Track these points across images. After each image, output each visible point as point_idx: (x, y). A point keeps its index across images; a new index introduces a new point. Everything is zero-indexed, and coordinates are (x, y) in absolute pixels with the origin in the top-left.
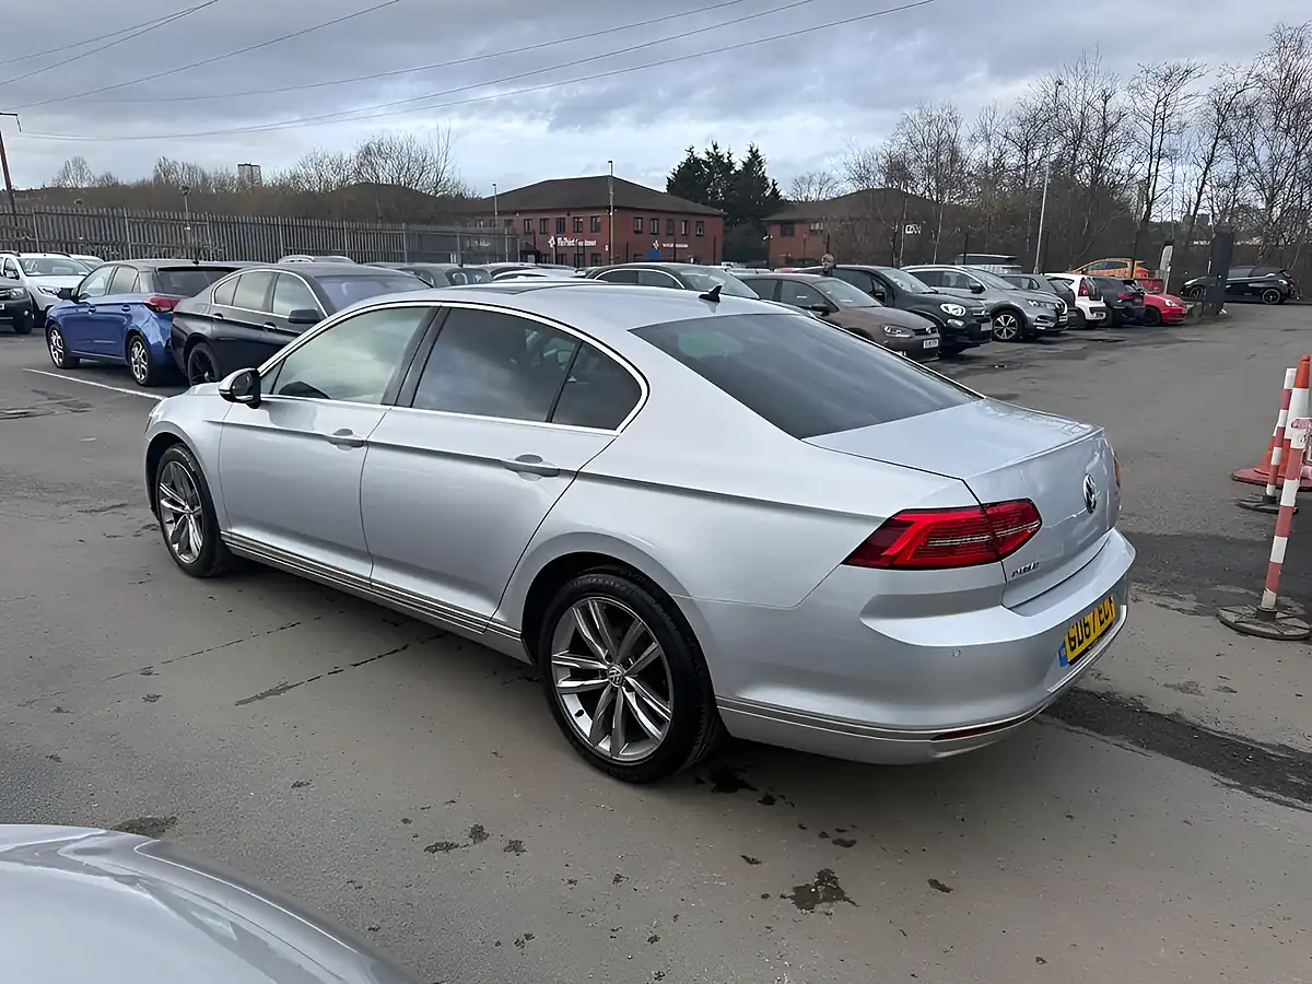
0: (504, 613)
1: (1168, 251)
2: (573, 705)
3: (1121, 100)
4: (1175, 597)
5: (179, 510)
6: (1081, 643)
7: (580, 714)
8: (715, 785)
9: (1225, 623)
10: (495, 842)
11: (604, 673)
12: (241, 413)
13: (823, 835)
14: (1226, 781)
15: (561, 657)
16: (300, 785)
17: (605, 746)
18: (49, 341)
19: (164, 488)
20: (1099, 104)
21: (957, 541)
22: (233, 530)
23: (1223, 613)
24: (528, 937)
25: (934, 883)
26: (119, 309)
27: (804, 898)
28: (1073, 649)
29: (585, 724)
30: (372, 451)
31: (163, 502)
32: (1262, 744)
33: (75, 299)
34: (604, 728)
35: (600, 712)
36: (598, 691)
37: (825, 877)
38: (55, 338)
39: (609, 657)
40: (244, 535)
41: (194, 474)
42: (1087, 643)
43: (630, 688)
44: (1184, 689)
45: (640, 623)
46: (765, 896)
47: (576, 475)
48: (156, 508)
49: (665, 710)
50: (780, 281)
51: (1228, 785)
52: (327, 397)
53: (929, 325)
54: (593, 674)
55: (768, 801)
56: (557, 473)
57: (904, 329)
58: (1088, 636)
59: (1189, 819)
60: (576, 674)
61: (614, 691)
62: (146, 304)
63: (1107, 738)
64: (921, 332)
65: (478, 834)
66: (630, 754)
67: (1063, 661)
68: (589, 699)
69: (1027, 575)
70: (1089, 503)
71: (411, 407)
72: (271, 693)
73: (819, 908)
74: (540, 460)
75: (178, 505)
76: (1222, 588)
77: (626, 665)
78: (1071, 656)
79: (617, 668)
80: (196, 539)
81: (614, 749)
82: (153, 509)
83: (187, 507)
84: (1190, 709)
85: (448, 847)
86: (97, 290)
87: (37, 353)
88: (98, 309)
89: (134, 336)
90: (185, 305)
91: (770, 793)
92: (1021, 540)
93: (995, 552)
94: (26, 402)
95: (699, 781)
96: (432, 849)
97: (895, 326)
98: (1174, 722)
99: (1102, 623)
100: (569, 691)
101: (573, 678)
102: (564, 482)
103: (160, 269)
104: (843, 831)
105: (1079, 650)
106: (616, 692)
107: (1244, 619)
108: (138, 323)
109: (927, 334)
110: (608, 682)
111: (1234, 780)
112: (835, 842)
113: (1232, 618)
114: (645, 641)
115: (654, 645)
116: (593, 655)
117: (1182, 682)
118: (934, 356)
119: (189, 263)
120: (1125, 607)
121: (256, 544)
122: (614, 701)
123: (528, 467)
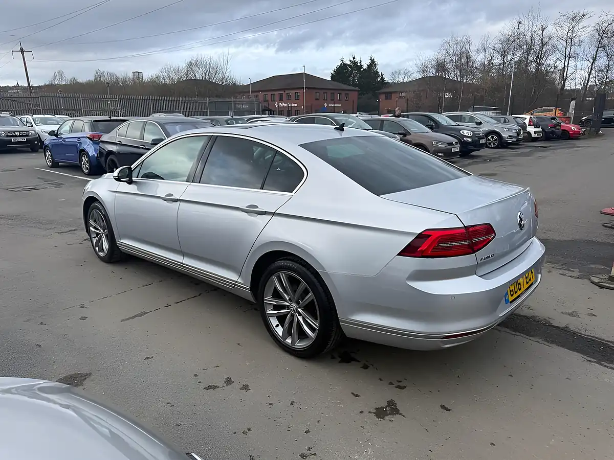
0: (243, 279)
1: (573, 103)
2: (274, 322)
3: (551, 30)
4: (569, 270)
5: (98, 231)
6: (516, 292)
7: (277, 326)
8: (340, 359)
9: (593, 282)
10: (237, 385)
11: (288, 307)
12: (124, 186)
13: (391, 383)
14: (589, 359)
15: (268, 299)
16: (147, 358)
17: (289, 341)
18: (45, 156)
19: (91, 222)
20: (540, 32)
21: (454, 244)
22: (121, 241)
23: (592, 278)
24: (249, 430)
25: (443, 407)
26: (75, 140)
27: (380, 413)
28: (512, 295)
29: (280, 331)
30: (182, 204)
31: (91, 228)
32: (608, 341)
33: (56, 135)
34: (288, 333)
35: (286, 325)
36: (285, 316)
37: (391, 403)
38: (48, 154)
39: (290, 299)
40: (127, 243)
41: (104, 215)
42: (519, 293)
43: (300, 314)
44: (571, 314)
45: (304, 284)
46: (361, 412)
47: (274, 214)
48: (88, 231)
49: (316, 324)
50: (382, 121)
51: (590, 361)
52: (163, 179)
53: (454, 140)
54: (283, 307)
55: (365, 367)
56: (265, 213)
57: (442, 143)
58: (520, 289)
59: (569, 378)
60: (276, 307)
61: (293, 316)
62: (88, 138)
63: (531, 338)
64: (451, 144)
65: (229, 381)
66: (300, 345)
67: (507, 301)
68: (281, 319)
69: (488, 260)
70: (520, 225)
71: (199, 183)
73: (387, 418)
74: (257, 207)
75: (97, 229)
76: (593, 266)
77: (298, 303)
78: (511, 299)
79: (294, 305)
80: (106, 245)
81: (293, 343)
82: (87, 231)
83: (102, 231)
84: (574, 324)
85: (216, 387)
86: (65, 132)
87: (40, 160)
88: (67, 140)
89: (83, 152)
90: (105, 138)
91: (366, 363)
92: (485, 243)
93: (472, 249)
94: (34, 182)
95: (333, 357)
96: (207, 388)
97: (438, 141)
98: (565, 330)
99: (527, 283)
100: (272, 315)
101: (274, 309)
102: (268, 217)
103: (94, 121)
104: (401, 381)
105: (515, 296)
106: (294, 316)
107: (603, 281)
108: (84, 146)
109: (453, 145)
110: (290, 311)
111: (594, 358)
112: (397, 387)
113: (596, 280)
114: (306, 292)
115: (310, 294)
116: (283, 298)
117: (570, 311)
118: (457, 155)
119: (107, 118)
120: (540, 275)
121: (132, 248)
122: (293, 320)
123: (252, 210)
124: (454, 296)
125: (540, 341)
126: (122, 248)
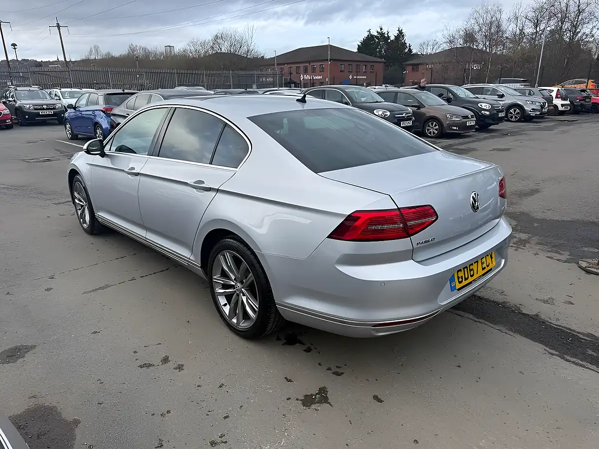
0: (194, 256)
2: (222, 301)
4: (557, 252)
5: (81, 203)
6: (466, 279)
7: (225, 305)
8: (285, 341)
9: (581, 267)
10: (171, 365)
11: (233, 287)
13: (329, 369)
14: (552, 351)
15: (217, 278)
16: (95, 332)
17: (234, 321)
18: (66, 128)
19: (76, 194)
21: (385, 227)
22: (99, 214)
23: (580, 262)
24: (168, 412)
25: (376, 398)
26: (91, 113)
27: (308, 401)
28: (460, 282)
29: (227, 310)
30: (142, 178)
31: (76, 200)
32: (579, 333)
33: (75, 108)
34: (233, 312)
35: (232, 305)
36: (232, 295)
37: (323, 391)
38: (68, 126)
39: (235, 279)
40: (103, 215)
41: (84, 187)
42: (470, 279)
43: (244, 294)
44: (546, 302)
45: (244, 263)
46: (288, 399)
47: (218, 190)
48: (74, 203)
49: (256, 306)
50: (397, 93)
51: (552, 354)
52: (136, 153)
54: (230, 286)
55: (308, 350)
56: (209, 189)
57: (457, 116)
58: (472, 276)
59: (523, 372)
60: (225, 286)
61: (238, 295)
62: (102, 111)
63: (494, 326)
64: (467, 117)
65: (166, 360)
66: (244, 325)
67: (453, 289)
68: (229, 297)
69: (429, 244)
70: (473, 207)
71: (158, 156)
72: (100, 288)
73: (313, 406)
74: (204, 183)
75: (82, 202)
76: (586, 249)
77: (242, 283)
78: (458, 286)
79: (239, 284)
80: (87, 218)
81: (238, 323)
82: (73, 203)
83: (85, 203)
84: (547, 313)
85: (149, 365)
86: (83, 105)
87: (61, 133)
88: (83, 113)
89: (97, 125)
90: (116, 111)
91: (311, 347)
92: (423, 226)
93: (407, 233)
94: (51, 154)
95: (278, 339)
96: (141, 367)
97: (453, 115)
98: (535, 320)
99: (483, 269)
100: (221, 294)
101: (222, 288)
102: (213, 194)
103: (107, 94)
104: (340, 367)
105: (464, 283)
106: (239, 296)
107: (591, 266)
108: (98, 119)
109: (469, 118)
110: (235, 291)
111: (556, 351)
112: (333, 373)
113: (584, 265)
114: (247, 272)
115: (251, 274)
116: (228, 277)
117: (546, 298)
118: (473, 129)
119: (120, 91)
120: (503, 261)
121: (106, 220)
122: (238, 300)
123: (200, 187)
124: (384, 282)
125: (504, 330)
126: (100, 220)
